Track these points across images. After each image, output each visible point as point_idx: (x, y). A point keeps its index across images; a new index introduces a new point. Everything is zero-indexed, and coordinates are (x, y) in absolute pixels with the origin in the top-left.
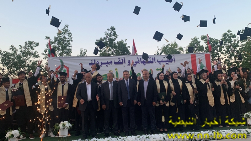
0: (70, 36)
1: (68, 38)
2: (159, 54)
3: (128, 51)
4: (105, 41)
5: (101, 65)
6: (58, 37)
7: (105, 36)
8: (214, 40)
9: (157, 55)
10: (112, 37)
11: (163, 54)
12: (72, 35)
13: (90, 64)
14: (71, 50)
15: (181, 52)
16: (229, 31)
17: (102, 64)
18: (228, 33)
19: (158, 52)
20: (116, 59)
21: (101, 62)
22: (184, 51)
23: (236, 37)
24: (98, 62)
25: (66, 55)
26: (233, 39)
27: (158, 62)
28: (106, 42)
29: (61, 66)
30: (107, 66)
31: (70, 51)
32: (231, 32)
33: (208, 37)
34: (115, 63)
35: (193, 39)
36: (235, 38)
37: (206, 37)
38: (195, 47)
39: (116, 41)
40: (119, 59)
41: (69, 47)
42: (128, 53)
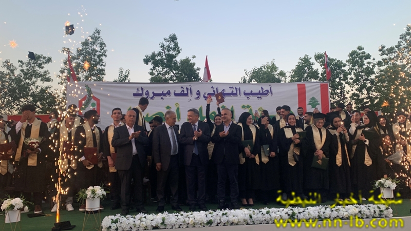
0: (103, 49)
1: (100, 52)
2: (247, 82)
3: (197, 75)
4: (159, 58)
5: (153, 97)
6: (83, 50)
7: (160, 50)
8: (336, 61)
9: (244, 83)
10: (171, 52)
11: (252, 82)
12: (105, 46)
13: (135, 95)
14: (103, 70)
15: (283, 79)
16: (360, 48)
17: (155, 95)
18: (358, 50)
19: (245, 79)
20: (177, 87)
21: (153, 93)
22: (287, 78)
23: (370, 58)
24: (147, 91)
25: (95, 78)
26: (365, 62)
27: (245, 94)
28: (162, 60)
29: (87, 96)
30: (162, 98)
31: (102, 72)
32: (363, 49)
33: (327, 56)
34: (176, 95)
35: (302, 58)
36: (368, 60)
37: (323, 55)
38: (305, 72)
39: (178, 59)
40: (182, 87)
41: (102, 65)
42: (197, 78)
